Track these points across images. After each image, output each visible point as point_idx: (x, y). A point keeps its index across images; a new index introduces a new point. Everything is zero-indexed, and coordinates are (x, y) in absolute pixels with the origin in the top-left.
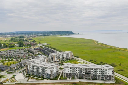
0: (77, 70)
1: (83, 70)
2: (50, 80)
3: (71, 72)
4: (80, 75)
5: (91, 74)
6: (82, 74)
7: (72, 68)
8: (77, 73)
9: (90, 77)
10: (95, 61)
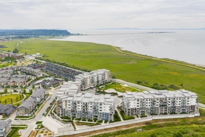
0: (147, 103)
1: (157, 101)
2: (110, 122)
3: (138, 106)
4: (152, 109)
5: (169, 106)
6: (155, 108)
7: (140, 100)
8: (148, 106)
9: (166, 110)
10: (146, 83)
